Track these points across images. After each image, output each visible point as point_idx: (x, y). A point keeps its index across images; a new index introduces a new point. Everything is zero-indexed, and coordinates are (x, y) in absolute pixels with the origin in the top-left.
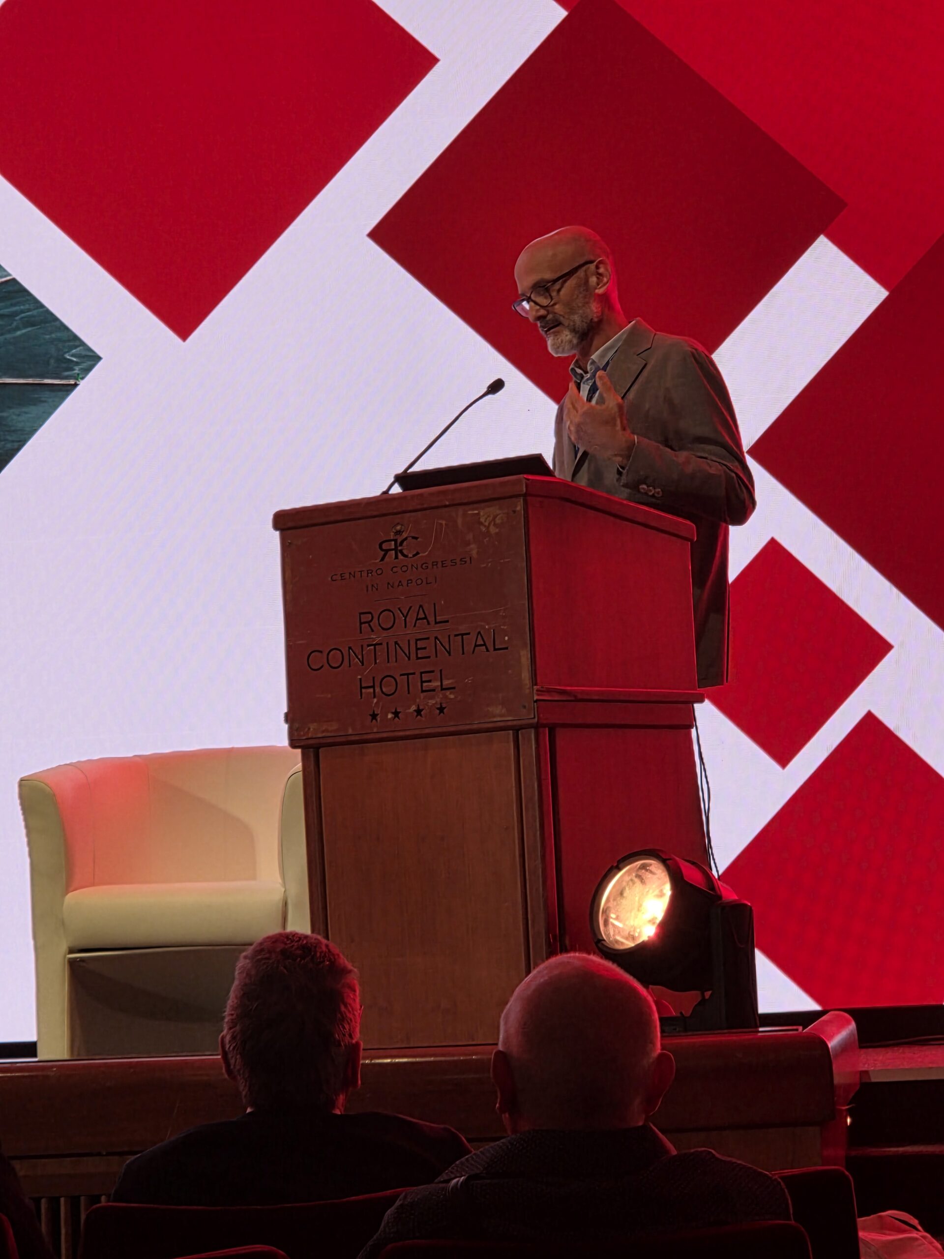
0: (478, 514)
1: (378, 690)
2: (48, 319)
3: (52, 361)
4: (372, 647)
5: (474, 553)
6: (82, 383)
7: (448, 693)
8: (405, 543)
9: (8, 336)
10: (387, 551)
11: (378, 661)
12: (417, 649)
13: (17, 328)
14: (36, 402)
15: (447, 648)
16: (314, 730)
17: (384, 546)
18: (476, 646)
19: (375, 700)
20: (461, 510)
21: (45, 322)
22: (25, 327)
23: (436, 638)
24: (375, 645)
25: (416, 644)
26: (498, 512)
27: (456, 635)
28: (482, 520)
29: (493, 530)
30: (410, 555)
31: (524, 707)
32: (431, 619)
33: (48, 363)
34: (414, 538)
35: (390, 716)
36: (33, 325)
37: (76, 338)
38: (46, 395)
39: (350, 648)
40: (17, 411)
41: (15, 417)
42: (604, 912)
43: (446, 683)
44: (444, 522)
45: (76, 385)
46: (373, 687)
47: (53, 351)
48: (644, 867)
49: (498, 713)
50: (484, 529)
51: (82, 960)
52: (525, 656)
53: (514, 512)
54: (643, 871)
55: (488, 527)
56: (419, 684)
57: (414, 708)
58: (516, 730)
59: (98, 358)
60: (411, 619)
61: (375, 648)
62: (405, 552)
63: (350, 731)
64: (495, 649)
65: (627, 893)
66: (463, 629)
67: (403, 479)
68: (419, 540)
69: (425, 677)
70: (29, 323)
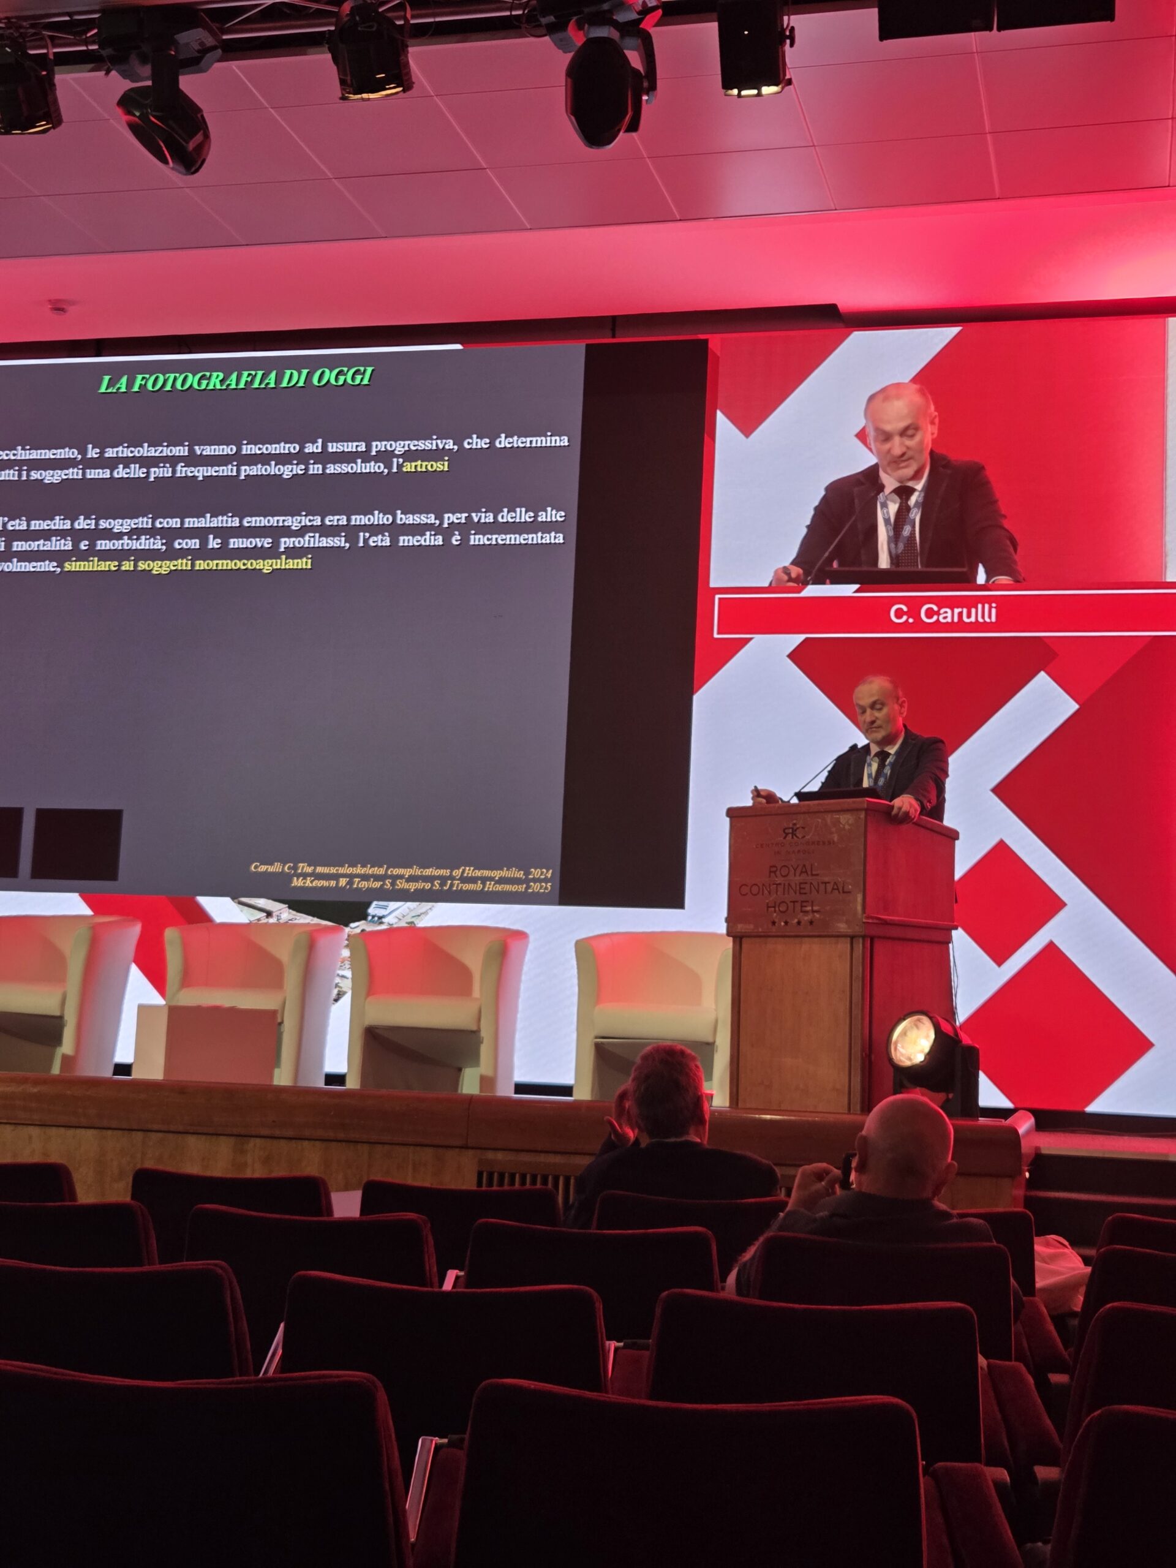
0: (839, 818)
1: (777, 909)
4: (775, 886)
5: (836, 839)
7: (815, 914)
8: (798, 831)
10: (787, 834)
11: (778, 893)
12: (800, 888)
15: (817, 888)
16: (740, 928)
17: (786, 831)
18: (833, 889)
19: (775, 914)
20: (830, 815)
23: (811, 883)
24: (777, 885)
25: (800, 885)
26: (850, 817)
27: (822, 883)
28: (841, 821)
29: (847, 827)
30: (800, 837)
31: (857, 925)
32: (809, 873)
34: (803, 828)
35: (783, 924)
39: (763, 885)
42: (896, 1043)
43: (815, 908)
44: (820, 820)
46: (775, 907)
48: (919, 1020)
49: (842, 927)
50: (841, 826)
51: (602, 1043)
52: (860, 898)
53: (859, 818)
54: (918, 1022)
55: (844, 825)
56: (800, 908)
57: (796, 920)
58: (852, 938)
60: (798, 874)
61: (777, 887)
62: (798, 835)
63: (760, 930)
64: (844, 892)
65: (909, 1033)
66: (826, 879)
67: (799, 795)
68: (806, 829)
69: (805, 904)
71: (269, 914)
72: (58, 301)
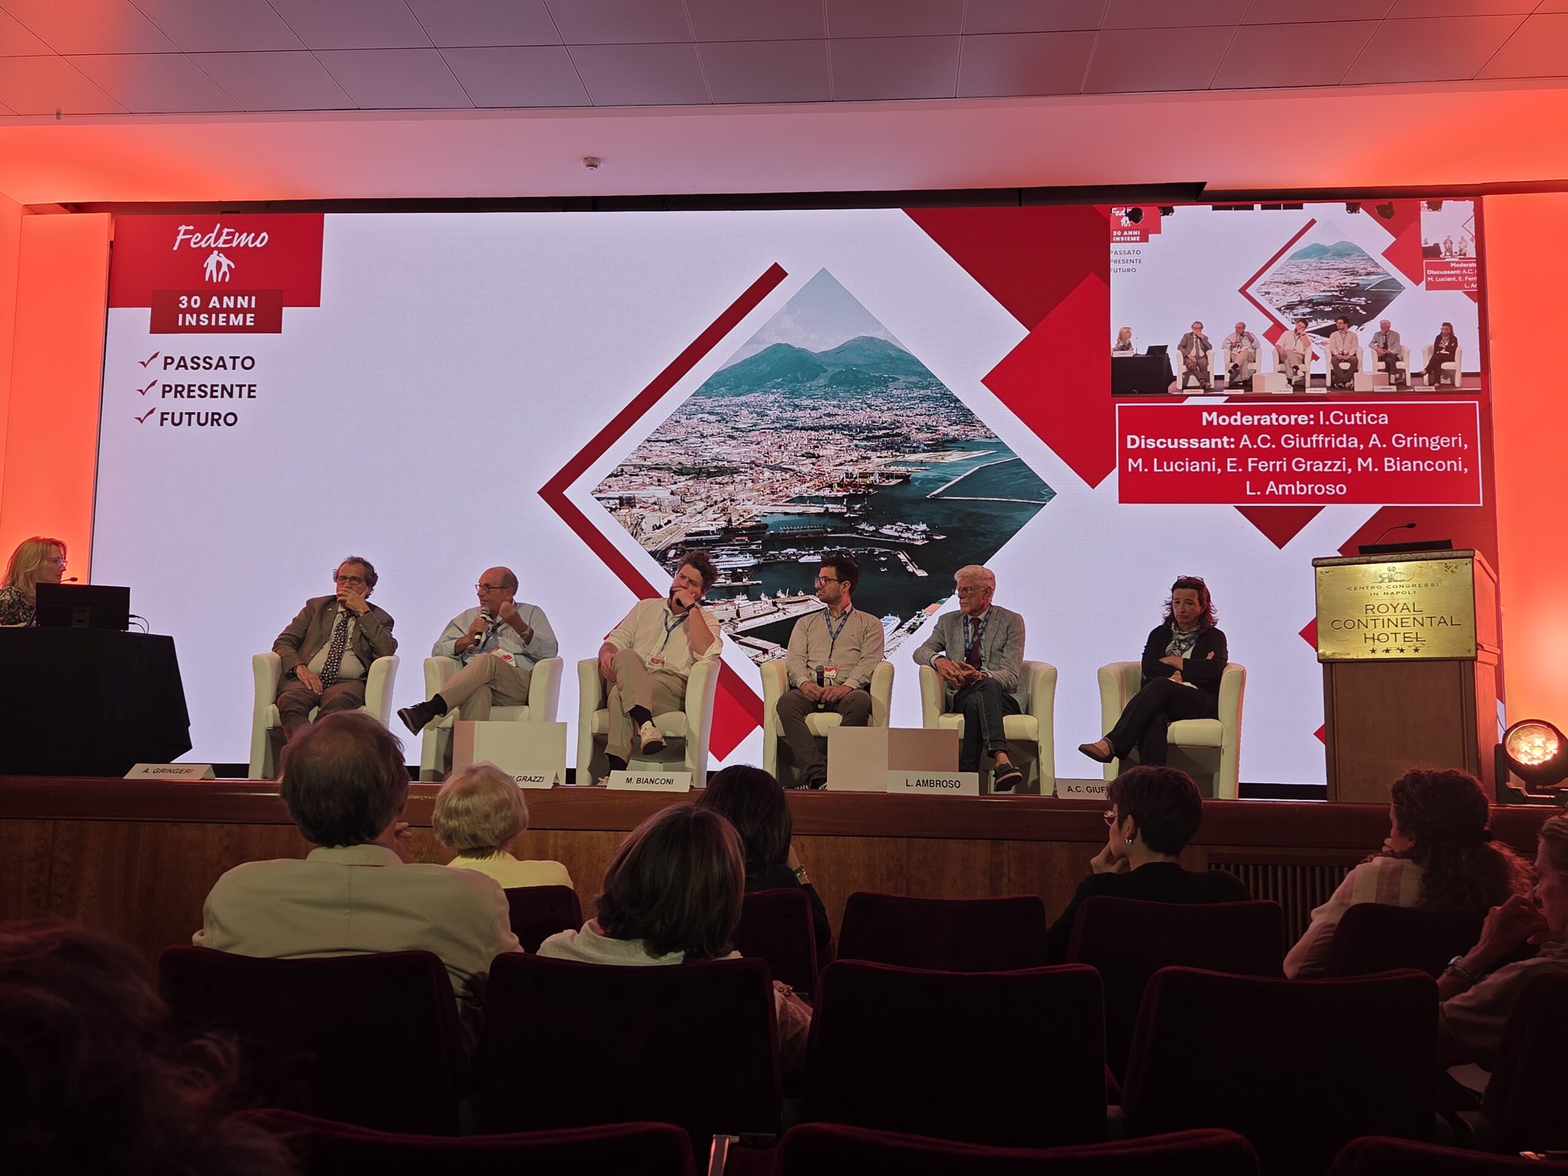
2: (1034, 475)
3: (1035, 494)
6: (1048, 503)
9: (1017, 482)
13: (1021, 479)
14: (1029, 510)
21: (1033, 477)
22: (1024, 478)
33: (1033, 494)
36: (1027, 478)
37: (1046, 484)
38: (1031, 507)
40: (1019, 513)
41: (1018, 515)
45: (1045, 504)
47: (1035, 489)
59: (1056, 494)
60: (1398, 611)
70: (1025, 477)
71: (765, 651)
72: (593, 158)
